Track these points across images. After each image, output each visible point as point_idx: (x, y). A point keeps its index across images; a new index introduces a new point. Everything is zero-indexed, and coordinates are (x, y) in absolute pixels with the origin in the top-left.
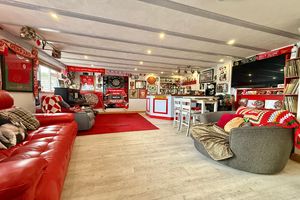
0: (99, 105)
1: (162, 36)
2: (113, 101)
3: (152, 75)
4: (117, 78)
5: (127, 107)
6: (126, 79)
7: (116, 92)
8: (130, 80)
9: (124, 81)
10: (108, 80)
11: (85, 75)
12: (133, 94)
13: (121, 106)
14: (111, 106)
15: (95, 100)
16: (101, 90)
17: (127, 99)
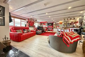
0: (46, 30)
1: (47, 14)
2: (49, 29)
3: (61, 21)
4: (50, 23)
5: (53, 31)
6: (53, 23)
7: (50, 27)
8: (54, 24)
9: (52, 24)
10: (48, 24)
11: (44, 23)
12: (55, 27)
13: (51, 30)
14: (49, 30)
15: (45, 29)
16: (47, 26)
17: (53, 29)
